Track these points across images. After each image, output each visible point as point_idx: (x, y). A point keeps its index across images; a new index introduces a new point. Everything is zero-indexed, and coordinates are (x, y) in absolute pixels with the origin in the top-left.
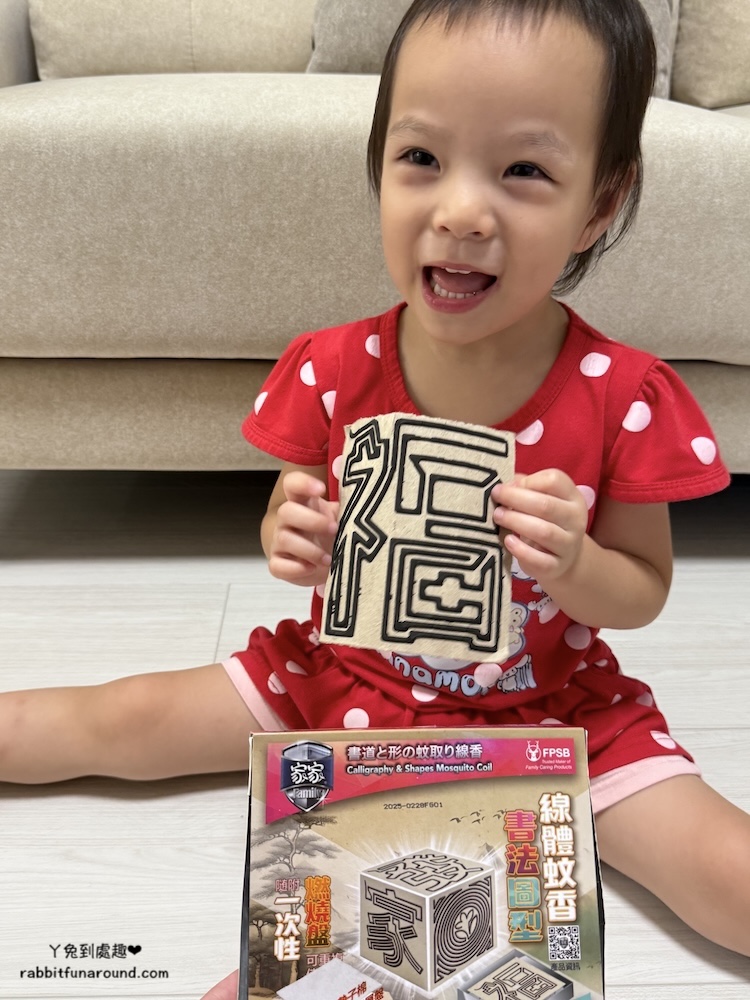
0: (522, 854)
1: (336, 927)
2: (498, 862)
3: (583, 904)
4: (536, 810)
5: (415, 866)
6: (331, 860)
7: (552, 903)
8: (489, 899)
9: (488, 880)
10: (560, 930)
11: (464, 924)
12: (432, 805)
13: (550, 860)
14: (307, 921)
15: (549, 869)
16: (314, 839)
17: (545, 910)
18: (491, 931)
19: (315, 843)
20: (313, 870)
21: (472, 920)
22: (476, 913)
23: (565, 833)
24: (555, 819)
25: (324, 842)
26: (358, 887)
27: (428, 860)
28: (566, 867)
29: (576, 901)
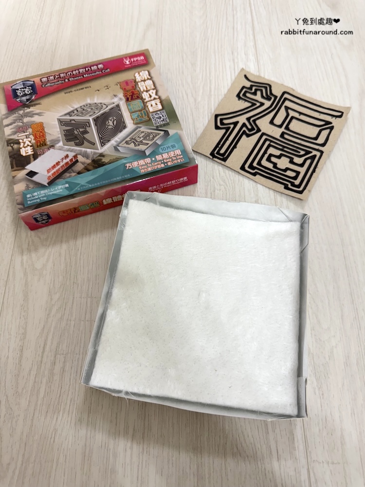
0: (131, 94)
1: (48, 139)
2: (121, 99)
3: (164, 102)
4: (134, 78)
5: (82, 110)
6: (42, 117)
7: (149, 106)
8: (120, 112)
9: (118, 106)
10: (156, 114)
11: (110, 123)
12: (86, 88)
13: (145, 93)
14: (35, 139)
15: (145, 96)
16: (33, 111)
17: (147, 109)
18: (124, 122)
19: (33, 113)
20: (34, 121)
21: (114, 121)
22: (115, 118)
23: (149, 83)
24: (143, 79)
25: (38, 111)
26: (57, 123)
27: (88, 106)
28: (152, 93)
29: (161, 102)
